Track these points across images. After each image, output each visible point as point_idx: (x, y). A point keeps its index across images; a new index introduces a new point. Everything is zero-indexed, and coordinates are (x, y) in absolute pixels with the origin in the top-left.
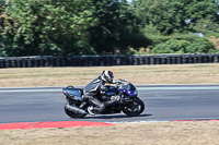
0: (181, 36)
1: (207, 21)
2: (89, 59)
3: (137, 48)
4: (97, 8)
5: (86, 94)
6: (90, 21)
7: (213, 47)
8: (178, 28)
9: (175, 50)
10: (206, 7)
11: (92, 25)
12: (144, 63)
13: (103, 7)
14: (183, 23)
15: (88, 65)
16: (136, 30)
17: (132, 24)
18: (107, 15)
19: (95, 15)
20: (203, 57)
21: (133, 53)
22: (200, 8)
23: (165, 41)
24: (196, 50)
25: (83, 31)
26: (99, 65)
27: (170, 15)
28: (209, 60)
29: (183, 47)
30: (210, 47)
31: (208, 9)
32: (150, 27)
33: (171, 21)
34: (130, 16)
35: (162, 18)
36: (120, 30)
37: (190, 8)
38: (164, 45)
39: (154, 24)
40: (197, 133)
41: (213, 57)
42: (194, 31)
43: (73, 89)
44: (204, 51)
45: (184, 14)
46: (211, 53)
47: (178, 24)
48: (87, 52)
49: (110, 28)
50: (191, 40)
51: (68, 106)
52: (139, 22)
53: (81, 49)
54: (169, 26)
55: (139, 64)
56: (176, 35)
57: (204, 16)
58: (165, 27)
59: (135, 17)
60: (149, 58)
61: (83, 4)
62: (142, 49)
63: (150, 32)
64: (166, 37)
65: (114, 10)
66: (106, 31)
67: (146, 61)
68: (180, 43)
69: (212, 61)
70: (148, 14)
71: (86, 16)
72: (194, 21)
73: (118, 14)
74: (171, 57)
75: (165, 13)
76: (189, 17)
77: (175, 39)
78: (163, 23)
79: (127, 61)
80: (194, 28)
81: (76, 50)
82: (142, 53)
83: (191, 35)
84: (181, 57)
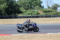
0: (31, 10)
1: (38, 6)
2: (5, 17)
3: (19, 14)
4: (8, 3)
5: (23, 26)
6: (6, 6)
7: (39, 14)
8: (30, 8)
9: (29, 14)
10: (37, 2)
11: (6, 7)
12: (20, 18)
13: (9, 2)
14: (31, 7)
15: (5, 19)
16: (18, 9)
17: (17, 7)
18: (10, 5)
19: (7, 5)
20: (36, 16)
21: (17, 15)
22: (36, 3)
23: (26, 12)
24: (35, 14)
25: (4, 9)
26: (8, 18)
27: (28, 5)
28: (38, 17)
29: (31, 13)
30: (38, 13)
31: (38, 3)
32: (22, 8)
33: (28, 6)
34: (16, 5)
35: (25, 6)
36: (14, 9)
37: (33, 3)
38: (26, 13)
39: (23, 7)
40: (35, 37)
41: (39, 16)
42: (34, 9)
43: (19, 24)
44: (37, 15)
45: (31, 4)
46: (39, 15)
47: (30, 7)
48: (5, 15)
49: (11, 8)
50: (33, 12)
51: (18, 29)
52: (19, 6)
53: (3, 14)
54: (27, 8)
55: (19, 18)
56: (29, 10)
57: (37, 5)
58: (26, 8)
59: (18, 5)
60: (22, 17)
61: (4, 1)
62: (20, 14)
63: (22, 9)
64: (27, 11)
65: (12, 3)
66: (10, 9)
67: (21, 17)
68: (30, 12)
69: (39, 17)
70: (21, 4)
71: (4, 5)
72: (34, 6)
73: (13, 4)
74: (28, 16)
75: (26, 4)
76: (33, 5)
77: (29, 11)
78: (26, 7)
79: (16, 17)
80: (34, 8)
81: (2, 14)
82: (20, 15)
83: (33, 10)
84: (31, 16)
